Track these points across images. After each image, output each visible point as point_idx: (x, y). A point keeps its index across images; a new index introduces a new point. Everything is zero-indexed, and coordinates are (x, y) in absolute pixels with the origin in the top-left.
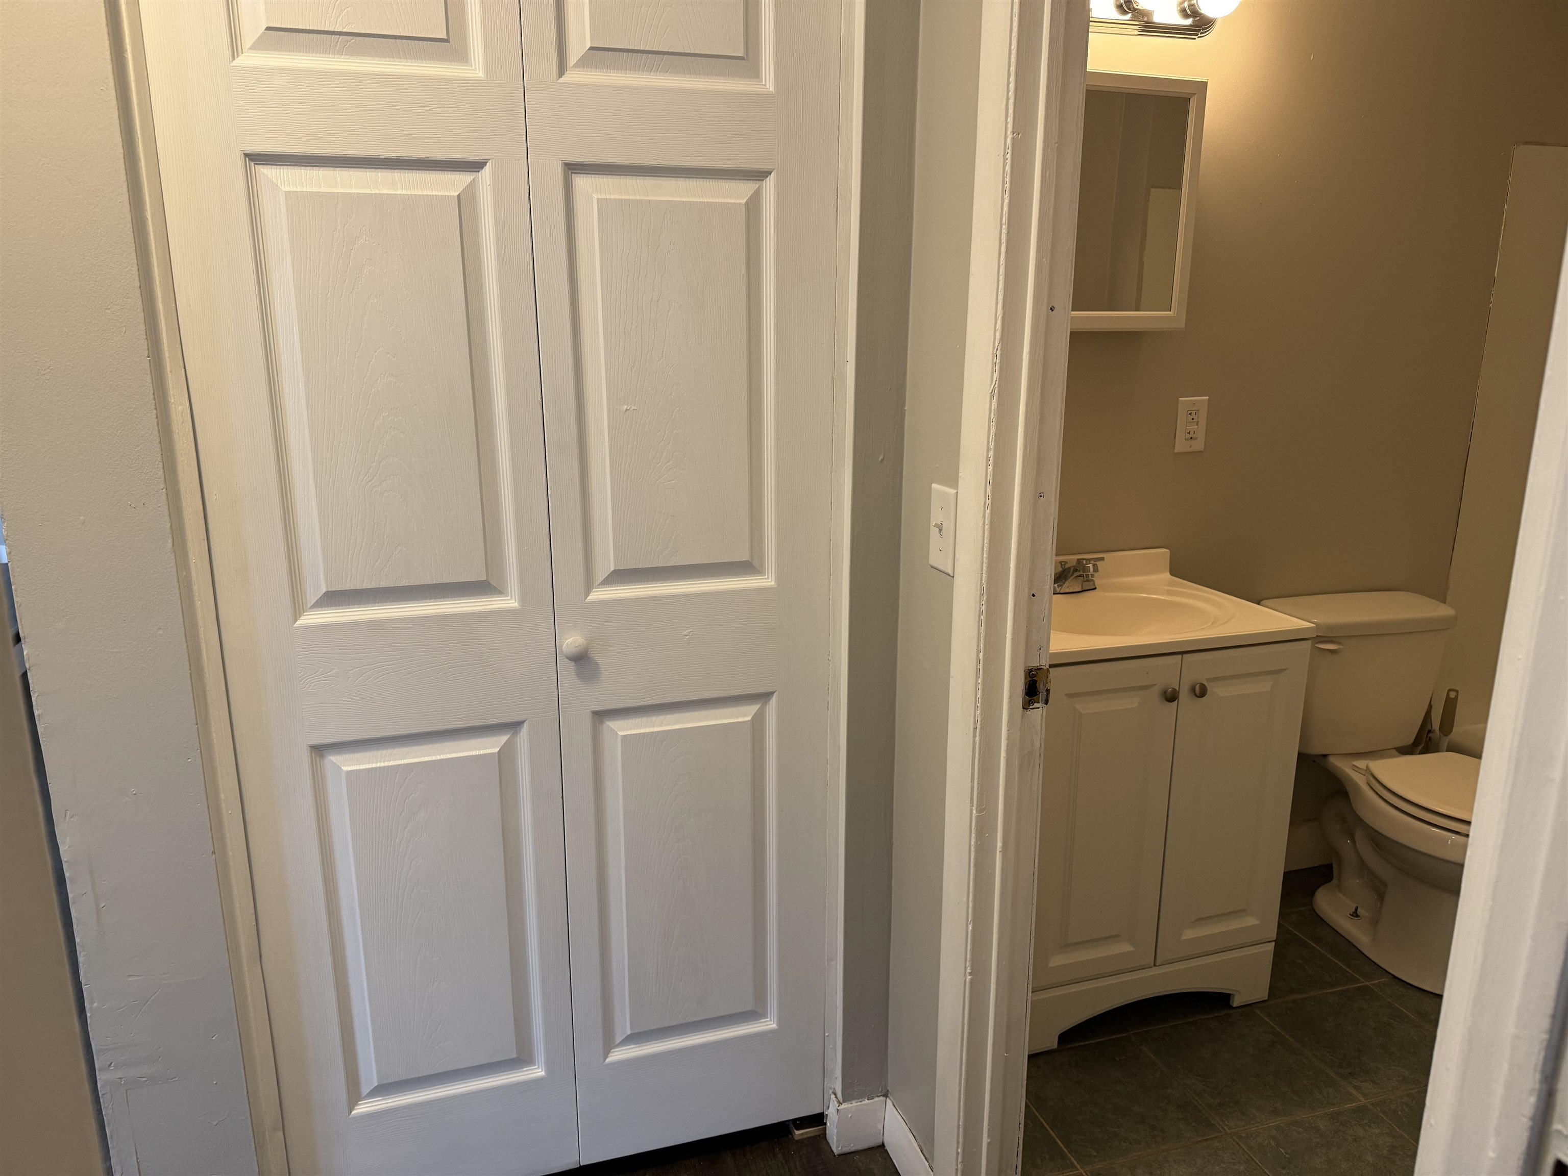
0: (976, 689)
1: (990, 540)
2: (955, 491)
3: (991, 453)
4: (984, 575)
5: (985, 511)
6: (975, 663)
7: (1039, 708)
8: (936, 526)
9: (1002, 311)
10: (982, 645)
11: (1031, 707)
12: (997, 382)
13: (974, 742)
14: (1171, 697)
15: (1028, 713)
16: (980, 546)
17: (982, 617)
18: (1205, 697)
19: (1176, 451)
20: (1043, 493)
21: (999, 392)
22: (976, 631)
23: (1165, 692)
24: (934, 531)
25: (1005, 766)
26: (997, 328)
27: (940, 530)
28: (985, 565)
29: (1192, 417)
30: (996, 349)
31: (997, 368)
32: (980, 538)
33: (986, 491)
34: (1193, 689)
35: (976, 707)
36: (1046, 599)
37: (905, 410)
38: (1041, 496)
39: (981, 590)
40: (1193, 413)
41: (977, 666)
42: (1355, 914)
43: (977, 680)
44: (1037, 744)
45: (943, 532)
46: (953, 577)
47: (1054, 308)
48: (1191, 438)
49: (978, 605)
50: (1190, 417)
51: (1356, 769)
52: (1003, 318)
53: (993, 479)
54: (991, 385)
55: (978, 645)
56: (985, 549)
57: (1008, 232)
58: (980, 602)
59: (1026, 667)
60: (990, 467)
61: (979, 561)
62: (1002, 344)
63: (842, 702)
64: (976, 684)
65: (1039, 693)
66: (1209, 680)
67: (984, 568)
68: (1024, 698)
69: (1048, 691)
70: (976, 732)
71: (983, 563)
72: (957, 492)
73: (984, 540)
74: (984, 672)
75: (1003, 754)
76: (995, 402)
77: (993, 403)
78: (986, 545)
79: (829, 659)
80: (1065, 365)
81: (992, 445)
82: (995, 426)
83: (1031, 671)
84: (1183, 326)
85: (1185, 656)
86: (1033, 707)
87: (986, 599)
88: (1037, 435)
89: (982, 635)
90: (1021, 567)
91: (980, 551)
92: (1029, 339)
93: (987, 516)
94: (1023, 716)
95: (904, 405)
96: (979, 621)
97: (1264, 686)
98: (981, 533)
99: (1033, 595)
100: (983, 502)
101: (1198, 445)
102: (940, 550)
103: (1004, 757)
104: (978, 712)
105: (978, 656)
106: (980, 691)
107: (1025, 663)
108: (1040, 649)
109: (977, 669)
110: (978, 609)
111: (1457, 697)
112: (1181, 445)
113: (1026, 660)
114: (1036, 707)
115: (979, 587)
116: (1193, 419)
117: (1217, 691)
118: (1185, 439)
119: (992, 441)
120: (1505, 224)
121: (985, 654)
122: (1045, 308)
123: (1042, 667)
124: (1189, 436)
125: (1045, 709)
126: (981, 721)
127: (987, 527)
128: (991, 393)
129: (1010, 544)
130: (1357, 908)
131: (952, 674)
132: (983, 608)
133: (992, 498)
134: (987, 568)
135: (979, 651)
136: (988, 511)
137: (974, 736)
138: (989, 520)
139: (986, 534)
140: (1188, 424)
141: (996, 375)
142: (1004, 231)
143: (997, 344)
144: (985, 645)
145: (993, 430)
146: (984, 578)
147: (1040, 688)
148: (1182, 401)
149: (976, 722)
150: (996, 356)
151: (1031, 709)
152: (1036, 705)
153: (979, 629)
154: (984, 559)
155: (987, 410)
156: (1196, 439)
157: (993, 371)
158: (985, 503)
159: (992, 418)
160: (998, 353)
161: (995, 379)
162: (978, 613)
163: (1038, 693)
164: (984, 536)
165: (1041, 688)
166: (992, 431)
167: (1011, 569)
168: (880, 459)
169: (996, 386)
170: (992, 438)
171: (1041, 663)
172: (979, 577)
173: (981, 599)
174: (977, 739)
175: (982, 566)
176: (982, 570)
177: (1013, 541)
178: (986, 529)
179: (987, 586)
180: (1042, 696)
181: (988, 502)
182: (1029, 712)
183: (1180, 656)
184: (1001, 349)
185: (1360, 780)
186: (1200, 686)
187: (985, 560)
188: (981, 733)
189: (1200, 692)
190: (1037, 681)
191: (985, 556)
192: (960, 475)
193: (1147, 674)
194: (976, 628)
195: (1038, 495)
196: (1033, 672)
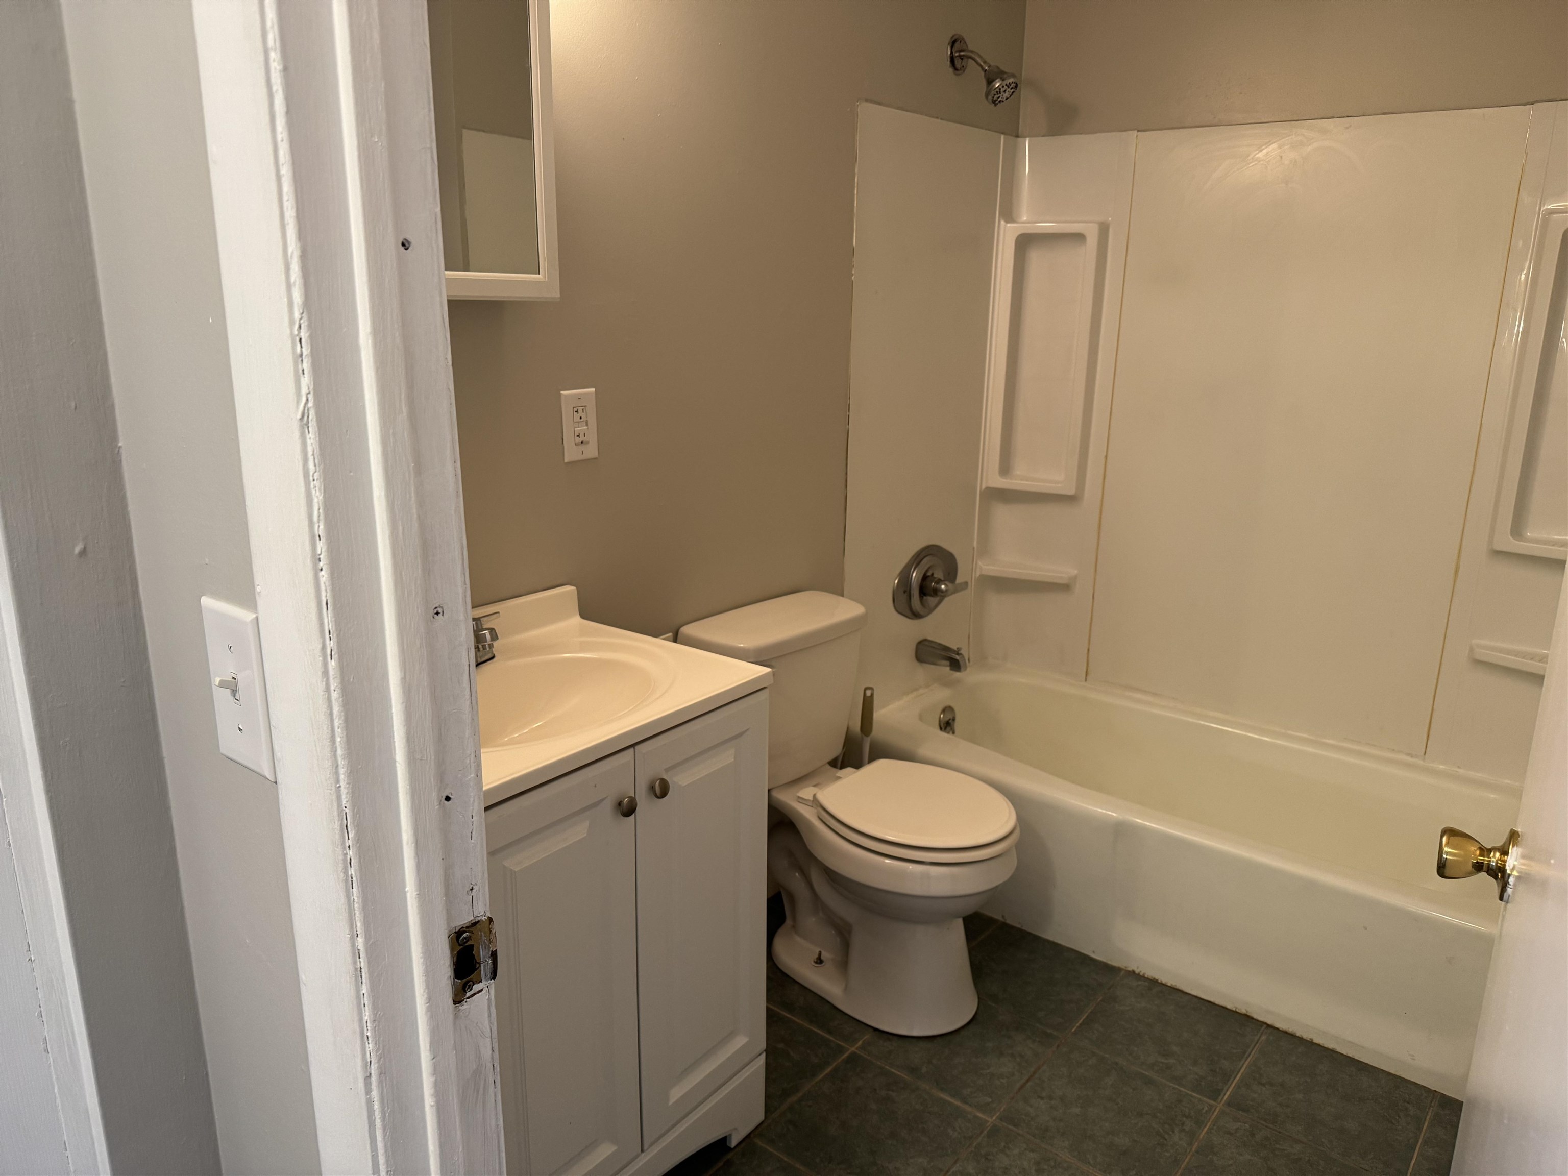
0: (360, 1007)
1: (346, 721)
2: (254, 616)
3: (321, 546)
4: (344, 791)
5: (325, 665)
6: (349, 959)
7: (481, 990)
8: (223, 684)
9: (298, 245)
10: (359, 924)
11: (468, 994)
12: (311, 397)
13: (370, 1103)
14: (627, 809)
15: (463, 1008)
16: (325, 732)
17: (352, 871)
18: (666, 797)
19: (566, 461)
20: (440, 606)
21: (318, 414)
22: (343, 900)
23: (620, 804)
24: (222, 697)
25: (435, 1121)
26: (292, 280)
27: (234, 692)
28: (342, 771)
29: (579, 415)
30: (297, 326)
31: (306, 365)
32: (322, 717)
33: (321, 624)
34: (652, 788)
35: (364, 1038)
36: (472, 800)
37: (120, 447)
38: (437, 613)
39: (342, 819)
40: (580, 409)
41: (355, 963)
42: (819, 961)
43: (358, 990)
44: (486, 1052)
45: (241, 694)
46: (276, 783)
47: (409, 243)
48: (582, 442)
49: (339, 850)
50: (577, 416)
51: (801, 800)
52: (304, 257)
53: (334, 597)
54: (298, 402)
55: (352, 925)
56: (338, 739)
57: (285, 69)
58: (343, 843)
59: (450, 931)
60: (323, 573)
61: (328, 764)
62: (309, 319)
63: (76, 1032)
64: (358, 996)
65: (480, 966)
66: (667, 770)
67: (342, 777)
68: (454, 984)
69: (494, 955)
70: (370, 1084)
71: (337, 766)
72: (257, 618)
73: (332, 721)
74: (371, 974)
75: (429, 1102)
76: (312, 438)
77: (309, 442)
78: (338, 731)
79: (30, 959)
80: (446, 359)
81: (320, 529)
82: (320, 490)
83: (459, 933)
84: (558, 295)
85: (637, 747)
86: (472, 992)
87: (356, 834)
88: (413, 499)
89: (356, 906)
90: (418, 757)
91: (327, 743)
92: (368, 307)
93: (331, 673)
94: (456, 1016)
95: (114, 437)
96: (346, 880)
97: (726, 757)
98: (323, 708)
99: (448, 799)
100: (320, 646)
101: (591, 451)
102: (240, 730)
103: (432, 1106)
104: (370, 1047)
105: (353, 945)
106: (367, 1008)
107: (448, 924)
108: (472, 889)
109: (356, 969)
110: (341, 857)
111: (872, 695)
112: (571, 453)
113: (449, 917)
114: (477, 990)
115: (336, 814)
116: (581, 418)
117: (680, 780)
118: (576, 445)
119: (319, 521)
120: (857, 189)
121: (367, 938)
122: (391, 244)
123: (479, 919)
124: (578, 440)
125: (493, 986)
126: (379, 1062)
127: (335, 695)
128: (302, 419)
129: (389, 719)
130: (820, 953)
131: (303, 977)
132: (351, 853)
133: (338, 636)
134: (348, 777)
135: (354, 936)
136: (333, 662)
137: (368, 1091)
138: (338, 681)
139: (336, 709)
140: (576, 425)
141: (306, 381)
142: (276, 66)
143: (297, 315)
144: (366, 923)
145: (318, 497)
146: (343, 797)
147: (479, 955)
148: (566, 396)
149: (367, 1065)
150: (300, 340)
151: (469, 998)
152: (476, 987)
153: (348, 896)
154: (339, 759)
155: (298, 456)
156: (588, 443)
157: (298, 375)
158: (324, 647)
159: (311, 474)
160: (304, 334)
161: (304, 390)
162: (341, 866)
163: (478, 965)
164: (331, 714)
165: (483, 955)
166: (316, 500)
167: (398, 765)
168: (77, 550)
169: (310, 404)
170: (319, 513)
171: (476, 914)
172: (334, 797)
173: (344, 838)
174: (375, 1094)
175: (337, 773)
176: (338, 781)
177: (394, 710)
178: (333, 699)
179: (353, 811)
180: (485, 967)
181: (331, 644)
182: (465, 1006)
183: (632, 750)
184: (310, 326)
185: (808, 814)
186: (660, 784)
187: (341, 762)
188: (380, 1082)
189: (661, 790)
190: (473, 946)
191: (340, 752)
192: (258, 589)
193: (595, 786)
194: (342, 895)
195: (433, 612)
196: (465, 935)
